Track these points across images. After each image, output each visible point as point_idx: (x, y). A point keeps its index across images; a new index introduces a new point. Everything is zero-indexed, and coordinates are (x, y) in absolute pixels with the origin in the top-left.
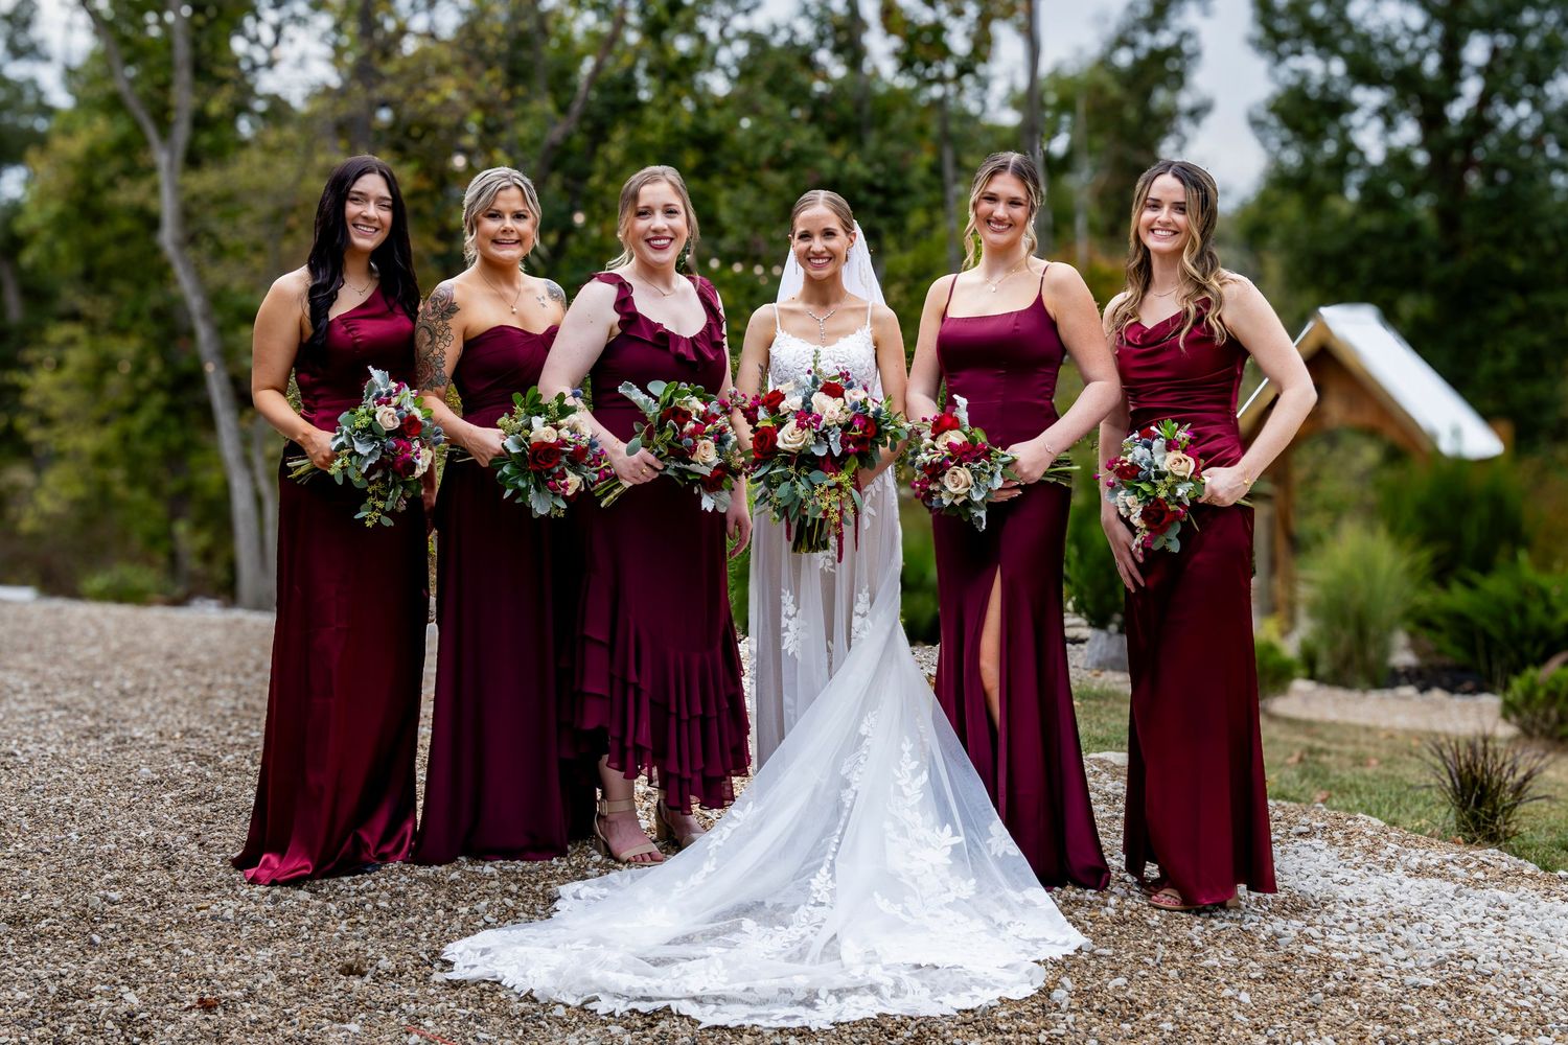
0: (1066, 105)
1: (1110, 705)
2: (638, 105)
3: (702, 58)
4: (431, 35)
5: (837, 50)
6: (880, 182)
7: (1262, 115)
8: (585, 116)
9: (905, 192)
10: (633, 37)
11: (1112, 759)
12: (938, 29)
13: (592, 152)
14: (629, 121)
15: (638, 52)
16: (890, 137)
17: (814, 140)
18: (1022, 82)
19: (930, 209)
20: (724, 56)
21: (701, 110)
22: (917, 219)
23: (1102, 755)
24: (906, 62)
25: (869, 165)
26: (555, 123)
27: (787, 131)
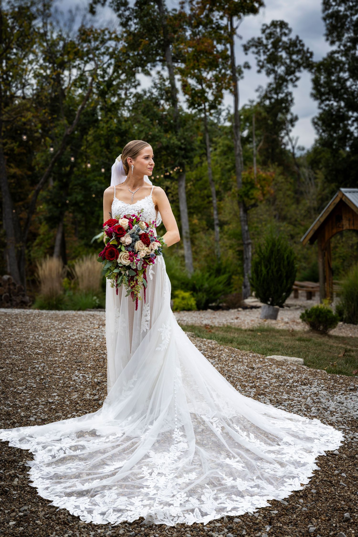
0: (247, 119)
1: (271, 334)
2: (97, 121)
3: (120, 104)
4: (24, 98)
5: (167, 100)
6: (183, 146)
7: (316, 120)
8: (78, 125)
9: (193, 150)
10: (95, 97)
11: (276, 358)
12: (203, 92)
13: (81, 137)
14: (94, 126)
15: (97, 103)
16: (186, 130)
17: (160, 131)
18: (232, 111)
19: (201, 156)
20: (127, 103)
21: (119, 122)
22: (196, 160)
23: (272, 357)
24: (191, 105)
25: (179, 140)
26: (68, 128)
27: (150, 129)
